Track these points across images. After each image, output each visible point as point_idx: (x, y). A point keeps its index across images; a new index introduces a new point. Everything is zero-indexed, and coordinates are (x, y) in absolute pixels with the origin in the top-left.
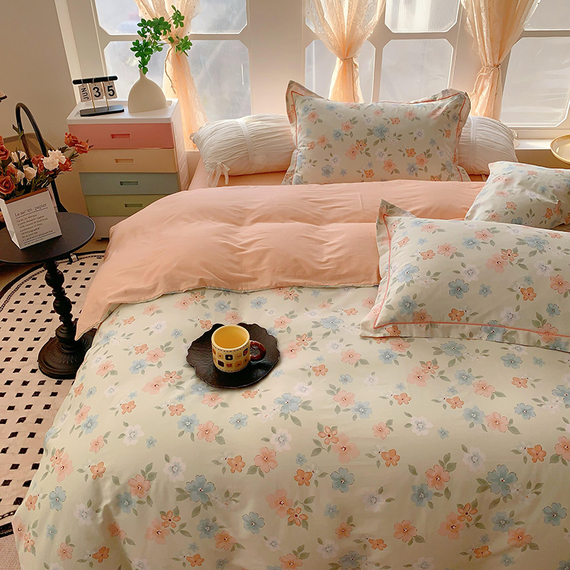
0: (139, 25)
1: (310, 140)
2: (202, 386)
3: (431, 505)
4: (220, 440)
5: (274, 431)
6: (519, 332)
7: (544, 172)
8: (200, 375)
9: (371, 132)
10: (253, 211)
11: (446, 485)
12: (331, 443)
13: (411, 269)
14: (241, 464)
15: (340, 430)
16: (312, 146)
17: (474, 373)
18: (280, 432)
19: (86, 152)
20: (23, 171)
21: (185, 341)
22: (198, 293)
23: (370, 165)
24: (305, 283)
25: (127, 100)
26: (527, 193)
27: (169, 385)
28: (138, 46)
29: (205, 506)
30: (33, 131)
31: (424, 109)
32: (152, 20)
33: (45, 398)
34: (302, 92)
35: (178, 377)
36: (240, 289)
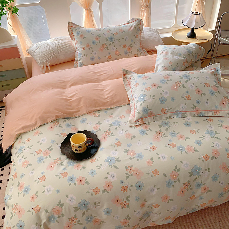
1: (82, 46)
2: (71, 162)
4: (87, 183)
6: (187, 112)
7: (178, 47)
9: (107, 40)
10: (69, 81)
12: (132, 173)
13: (143, 96)
14: (98, 190)
15: (134, 167)
16: (84, 49)
17: (176, 132)
18: (111, 173)
21: (57, 144)
22: (56, 122)
23: (109, 53)
24: (101, 109)
26: (175, 57)
27: (58, 165)
29: (87, 211)
31: (126, 27)
34: (74, 26)
35: (60, 160)
36: (74, 116)
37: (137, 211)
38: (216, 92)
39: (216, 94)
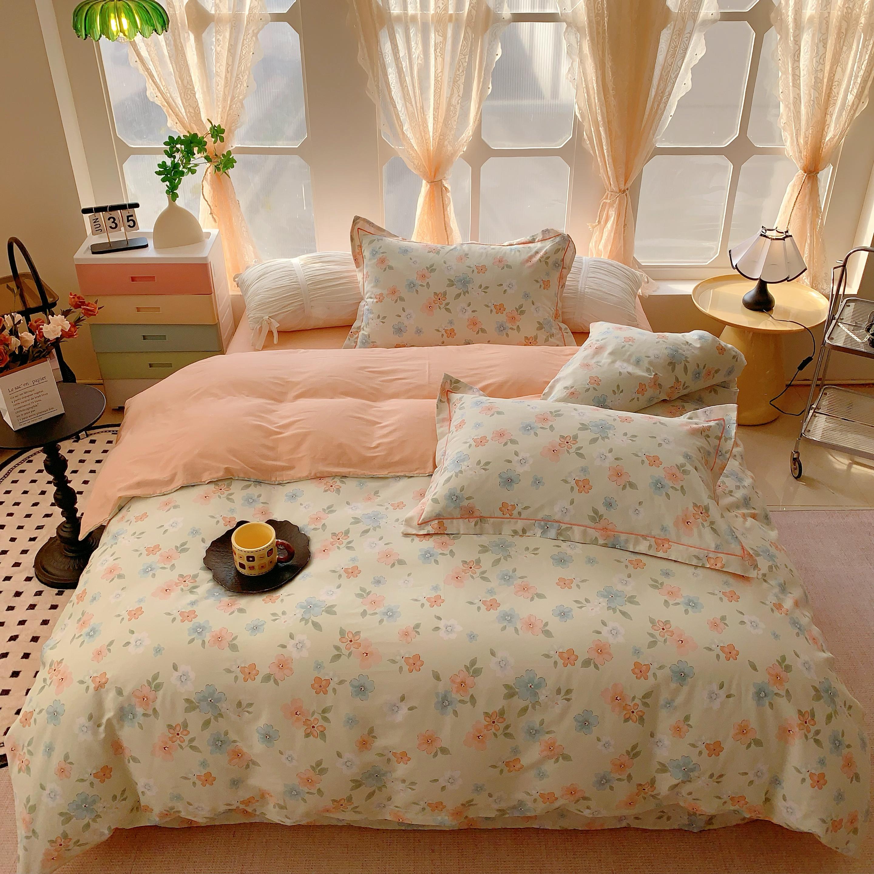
0: (165, 143)
1: (378, 291)
2: (219, 590)
3: (455, 713)
4: (234, 647)
5: (292, 637)
6: (575, 528)
7: (644, 338)
8: (218, 580)
9: (451, 283)
10: (298, 383)
11: (471, 691)
12: (352, 649)
13: (461, 458)
14: (254, 672)
15: (363, 635)
16: (380, 299)
17: (518, 574)
18: (298, 637)
19: (95, 315)
20: (17, 337)
21: (203, 541)
22: (223, 485)
23: (451, 322)
24: (350, 472)
25: (152, 231)
26: (618, 364)
27: (182, 590)
28: (165, 169)
29: (216, 718)
30: (28, 270)
31: (518, 253)
32: (182, 138)
33: (42, 612)
34: (372, 230)
35: (192, 581)
36: (273, 479)
37: (347, 756)
38: (672, 487)
39: (671, 492)
